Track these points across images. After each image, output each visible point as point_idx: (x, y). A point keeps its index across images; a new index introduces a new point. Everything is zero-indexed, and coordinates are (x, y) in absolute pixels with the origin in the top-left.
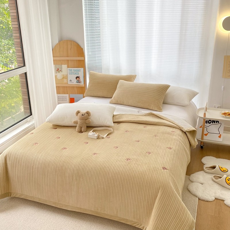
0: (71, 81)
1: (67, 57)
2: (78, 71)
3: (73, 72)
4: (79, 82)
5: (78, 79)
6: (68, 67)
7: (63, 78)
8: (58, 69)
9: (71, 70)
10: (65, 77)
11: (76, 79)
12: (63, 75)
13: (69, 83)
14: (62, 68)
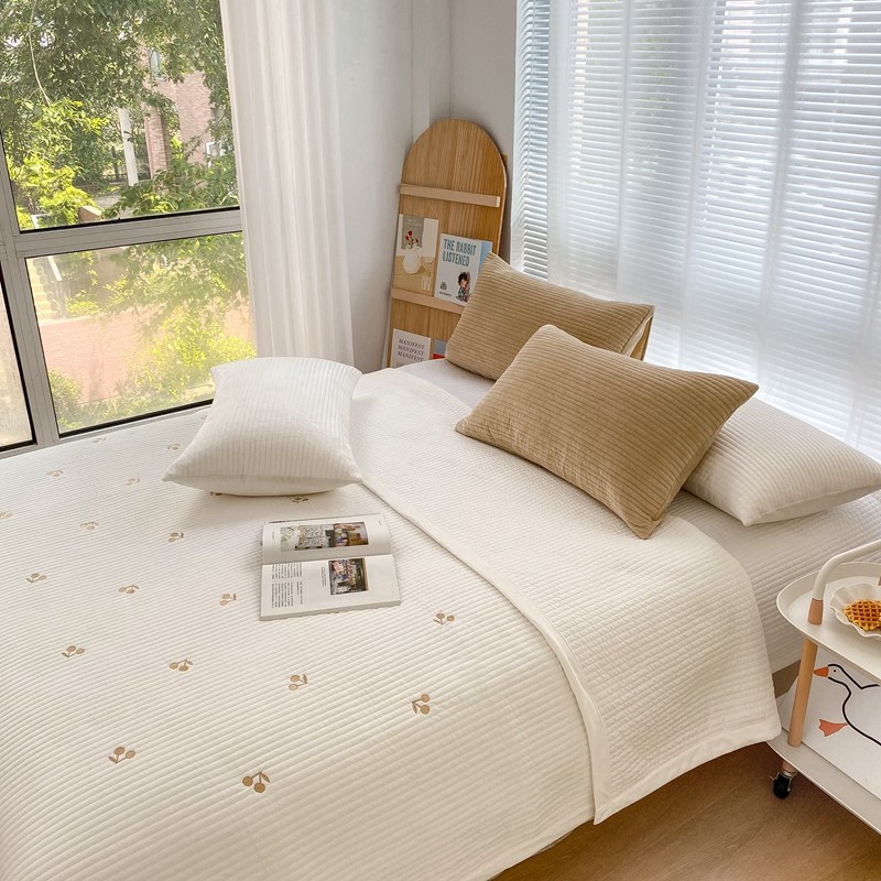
1: (449, 188)
2: (470, 249)
3: (455, 251)
4: (464, 295)
5: (464, 282)
6: (444, 229)
7: (421, 270)
9: (450, 245)
10: (428, 269)
11: (460, 282)
12: (422, 259)
13: (437, 295)
14: (421, 230)
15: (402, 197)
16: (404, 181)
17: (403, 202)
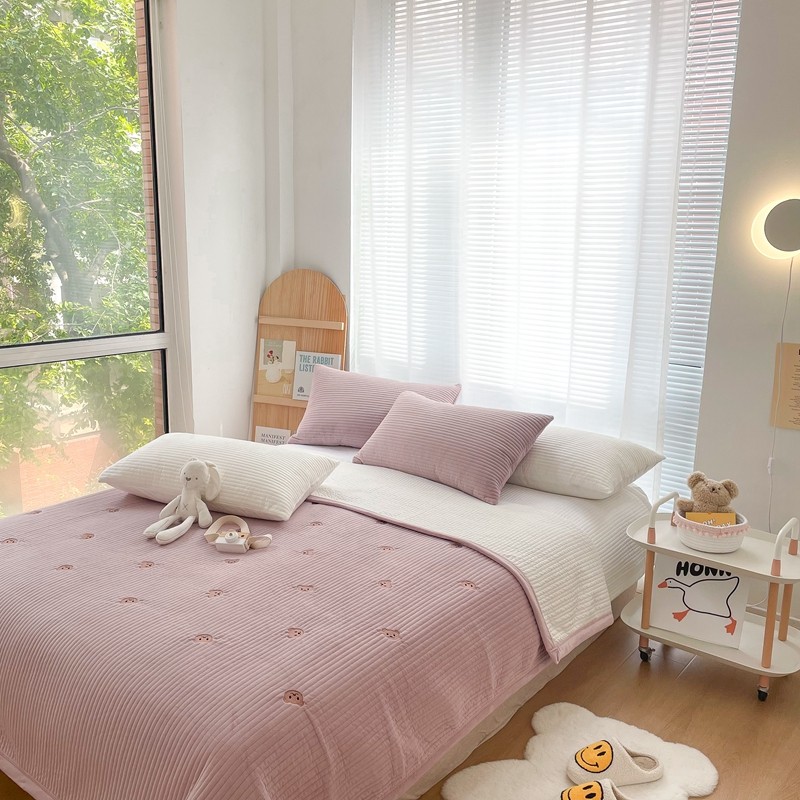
0: (301, 390)
1: (301, 317)
2: (327, 361)
3: (311, 363)
6: (299, 348)
7: (282, 379)
8: (271, 352)
9: (306, 359)
10: (288, 378)
12: (283, 370)
13: (297, 396)
14: (281, 349)
15: (259, 326)
16: (261, 313)
17: (261, 329)
